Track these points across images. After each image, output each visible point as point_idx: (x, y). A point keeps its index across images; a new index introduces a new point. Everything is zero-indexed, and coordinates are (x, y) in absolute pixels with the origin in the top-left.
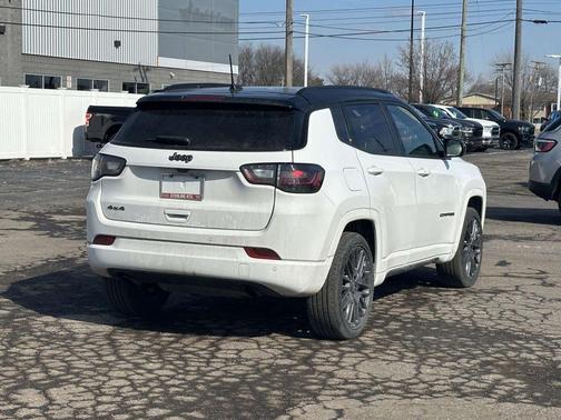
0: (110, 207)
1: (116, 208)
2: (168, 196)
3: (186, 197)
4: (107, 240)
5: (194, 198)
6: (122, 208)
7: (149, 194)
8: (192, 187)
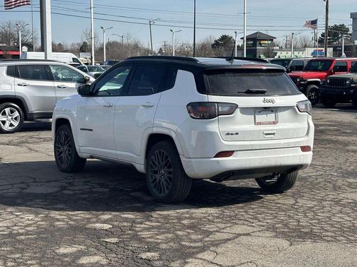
0: (228, 134)
1: (232, 134)
2: (260, 123)
3: (270, 123)
4: (228, 153)
5: (274, 123)
6: (237, 134)
7: (249, 123)
8: (271, 117)
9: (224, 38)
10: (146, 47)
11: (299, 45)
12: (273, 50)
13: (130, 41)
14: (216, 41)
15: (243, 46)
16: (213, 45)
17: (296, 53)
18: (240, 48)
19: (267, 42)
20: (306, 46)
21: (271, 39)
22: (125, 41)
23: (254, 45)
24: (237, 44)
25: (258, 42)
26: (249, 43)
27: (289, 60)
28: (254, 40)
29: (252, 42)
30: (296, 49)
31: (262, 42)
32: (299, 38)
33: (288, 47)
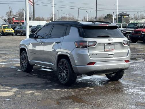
9: (109, 15)
10: (77, 19)
11: (140, 18)
12: (129, 20)
13: (70, 16)
14: (105, 16)
15: (116, 18)
16: (104, 18)
17: (138, 21)
18: (115, 19)
19: (126, 17)
20: (142, 18)
21: (128, 15)
22: (68, 17)
23: (121, 18)
24: (114, 18)
25: (122, 17)
26: (119, 17)
27: (137, 24)
28: (121, 16)
29: (120, 17)
30: (138, 19)
31: (124, 17)
32: (140, 15)
33: (135, 19)
